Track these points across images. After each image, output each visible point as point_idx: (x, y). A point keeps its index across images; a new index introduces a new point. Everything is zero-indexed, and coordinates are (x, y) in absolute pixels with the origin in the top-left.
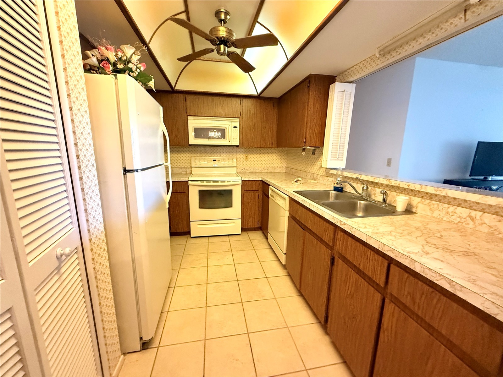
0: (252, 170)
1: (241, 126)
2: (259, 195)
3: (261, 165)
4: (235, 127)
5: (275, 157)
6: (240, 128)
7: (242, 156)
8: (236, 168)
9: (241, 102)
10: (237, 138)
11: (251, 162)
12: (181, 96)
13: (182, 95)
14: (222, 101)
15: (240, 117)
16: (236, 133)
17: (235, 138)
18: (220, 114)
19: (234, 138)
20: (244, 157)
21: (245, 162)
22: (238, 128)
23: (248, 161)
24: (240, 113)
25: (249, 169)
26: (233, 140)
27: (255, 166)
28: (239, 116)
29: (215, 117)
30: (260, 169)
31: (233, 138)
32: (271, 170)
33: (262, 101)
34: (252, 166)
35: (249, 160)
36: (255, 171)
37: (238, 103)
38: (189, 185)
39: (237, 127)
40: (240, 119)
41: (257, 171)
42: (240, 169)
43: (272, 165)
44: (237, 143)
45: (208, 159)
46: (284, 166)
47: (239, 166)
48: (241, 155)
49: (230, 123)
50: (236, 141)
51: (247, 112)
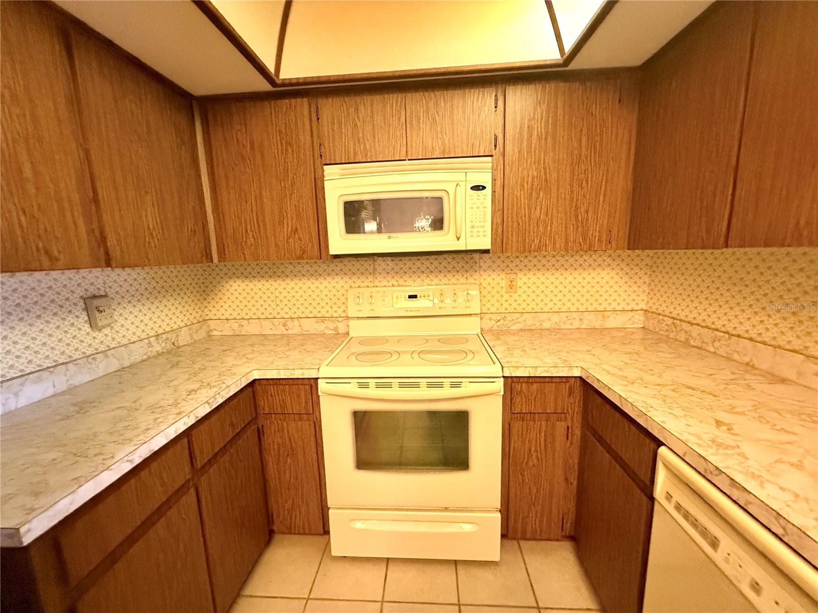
0: (529, 322)
1: (499, 183)
2: (568, 427)
3: (559, 304)
4: (476, 188)
5: (607, 278)
6: (494, 192)
7: (498, 279)
8: (479, 319)
9: (496, 103)
10: (483, 227)
11: (524, 297)
12: (302, 105)
13: (305, 100)
14: (431, 104)
15: (494, 153)
16: (481, 206)
17: (476, 225)
18: (425, 148)
19: (473, 227)
20: (503, 284)
21: (506, 296)
22: (488, 191)
23: (515, 296)
24: (496, 139)
25: (520, 320)
26: (468, 234)
27: (537, 309)
28: (491, 151)
29: (409, 160)
30: (555, 318)
31: (469, 225)
32: (594, 321)
33: (577, 85)
34: (528, 309)
35: (520, 291)
36: (538, 324)
37: (488, 103)
38: (320, 393)
39: (484, 188)
40: (495, 157)
41: (546, 325)
42: (491, 319)
43: (596, 305)
44: (485, 243)
45: (395, 295)
46: (639, 307)
47: (489, 309)
48: (494, 275)
49: (460, 176)
50: (481, 234)
51: (521, 134)
